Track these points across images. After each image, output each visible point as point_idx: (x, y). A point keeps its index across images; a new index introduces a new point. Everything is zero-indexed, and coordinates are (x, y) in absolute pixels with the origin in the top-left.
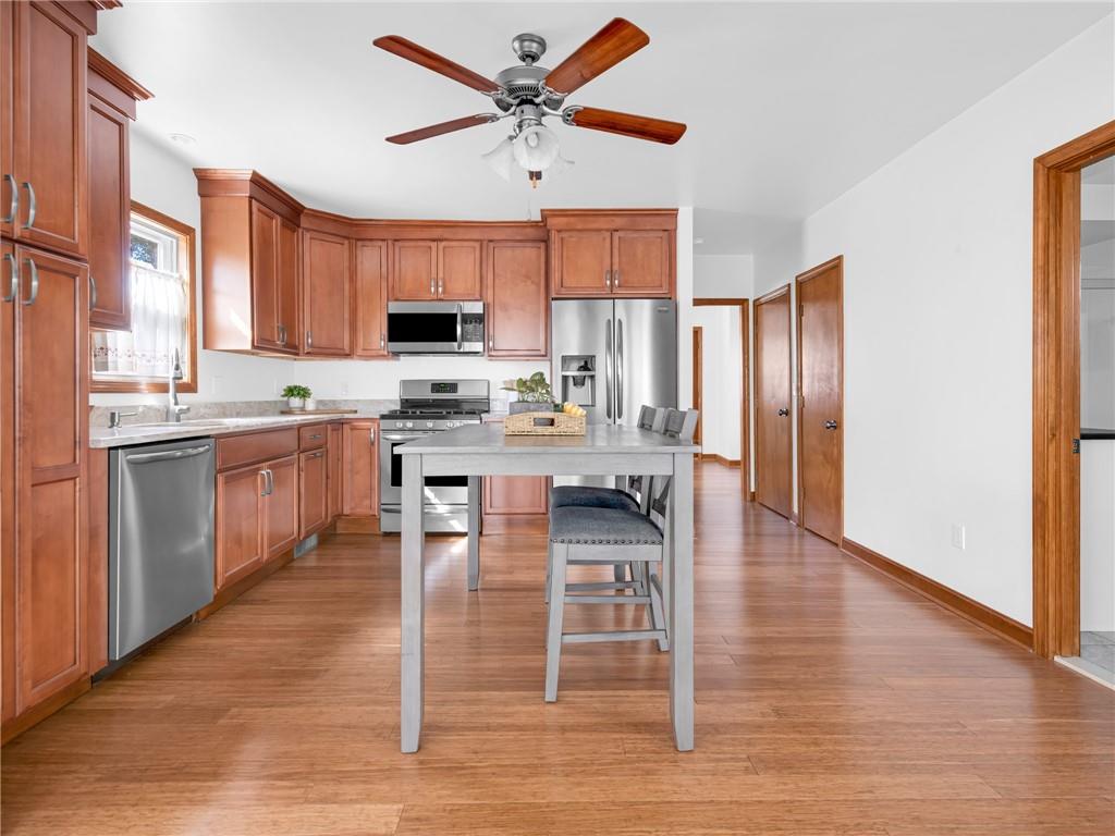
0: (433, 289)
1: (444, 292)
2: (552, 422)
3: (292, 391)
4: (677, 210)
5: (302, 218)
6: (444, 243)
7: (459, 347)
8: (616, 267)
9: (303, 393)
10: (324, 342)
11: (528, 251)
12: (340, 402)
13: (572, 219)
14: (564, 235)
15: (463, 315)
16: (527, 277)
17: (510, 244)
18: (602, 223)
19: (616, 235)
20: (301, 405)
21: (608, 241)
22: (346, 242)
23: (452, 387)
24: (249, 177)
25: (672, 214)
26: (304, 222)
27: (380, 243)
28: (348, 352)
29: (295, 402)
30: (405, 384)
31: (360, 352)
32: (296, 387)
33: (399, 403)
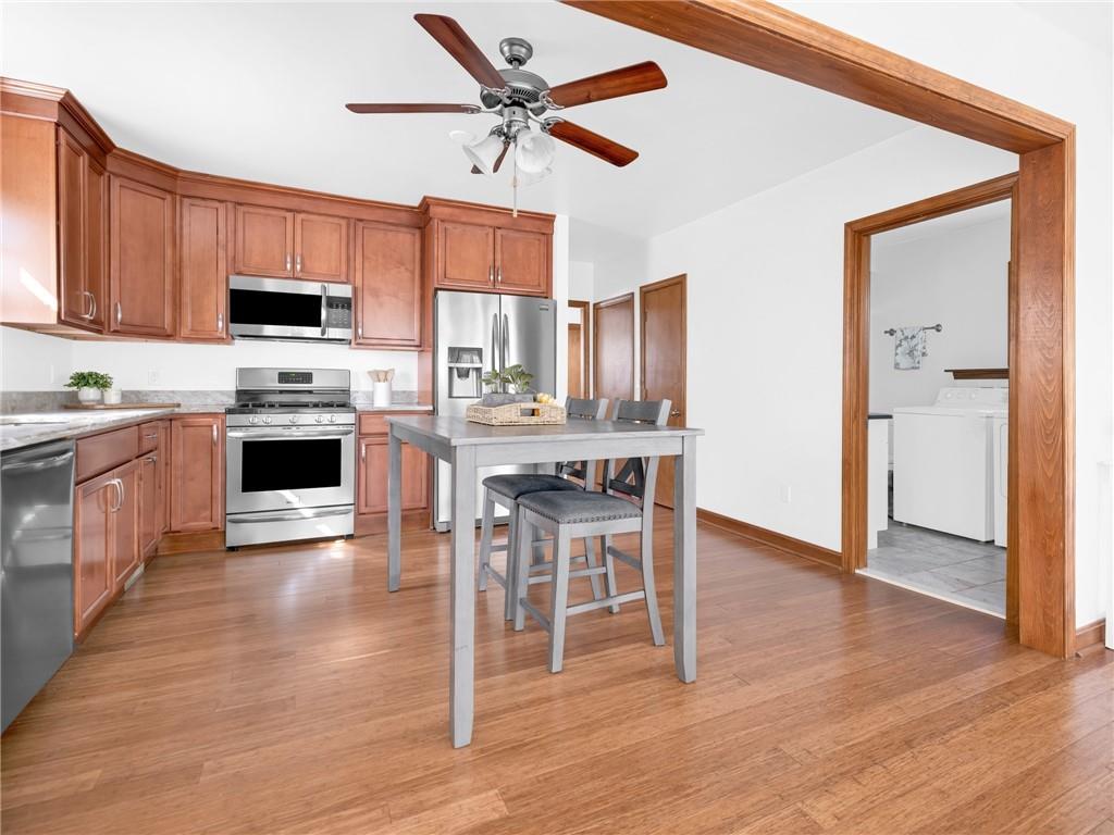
0: (289, 266)
1: (301, 271)
2: (533, 413)
3: (82, 379)
4: (554, 216)
5: (109, 159)
6: (302, 216)
7: (323, 333)
8: (498, 264)
9: (100, 382)
10: (137, 320)
11: (401, 236)
12: (147, 394)
13: (457, 211)
14: (449, 226)
15: (329, 298)
16: (401, 263)
17: (382, 226)
18: (486, 219)
19: (499, 232)
20: (99, 397)
21: (491, 236)
22: (169, 197)
23: (306, 377)
24: (58, 98)
25: (549, 220)
26: (111, 164)
27: (217, 204)
28: (169, 332)
29: (89, 394)
30: (243, 373)
31: (185, 332)
32: (90, 374)
33: (234, 395)
